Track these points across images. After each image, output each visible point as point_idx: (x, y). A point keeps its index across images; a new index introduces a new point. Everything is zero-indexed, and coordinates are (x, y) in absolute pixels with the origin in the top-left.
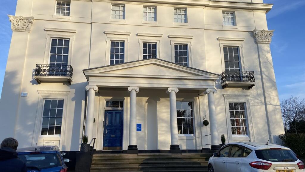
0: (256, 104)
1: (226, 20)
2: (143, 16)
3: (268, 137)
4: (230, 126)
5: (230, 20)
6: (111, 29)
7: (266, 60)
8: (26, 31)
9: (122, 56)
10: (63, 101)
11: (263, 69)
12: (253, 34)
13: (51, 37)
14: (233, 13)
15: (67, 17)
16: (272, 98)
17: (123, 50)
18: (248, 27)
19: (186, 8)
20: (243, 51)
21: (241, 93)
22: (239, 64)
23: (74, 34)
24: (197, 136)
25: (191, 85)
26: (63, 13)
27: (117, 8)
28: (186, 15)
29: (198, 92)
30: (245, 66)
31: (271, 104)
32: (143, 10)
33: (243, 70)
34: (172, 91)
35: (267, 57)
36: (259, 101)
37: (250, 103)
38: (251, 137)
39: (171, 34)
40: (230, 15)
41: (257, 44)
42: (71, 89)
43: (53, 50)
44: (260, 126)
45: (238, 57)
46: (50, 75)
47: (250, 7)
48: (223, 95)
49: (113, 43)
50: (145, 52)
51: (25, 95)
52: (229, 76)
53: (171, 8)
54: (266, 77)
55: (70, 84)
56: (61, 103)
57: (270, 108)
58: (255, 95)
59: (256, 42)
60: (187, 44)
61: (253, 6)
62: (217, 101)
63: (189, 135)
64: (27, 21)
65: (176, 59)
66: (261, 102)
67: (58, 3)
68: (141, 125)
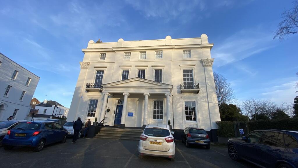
0: (202, 102)
1: (186, 55)
2: (140, 57)
3: (209, 122)
4: (185, 115)
5: (188, 55)
6: (123, 65)
7: (209, 76)
8: (86, 68)
9: (128, 77)
11: (207, 82)
13: (97, 70)
14: (189, 51)
15: (104, 61)
16: (213, 99)
17: (128, 75)
18: (199, 57)
19: (162, 51)
20: (195, 72)
21: (192, 96)
22: (192, 79)
23: (106, 68)
24: (164, 121)
26: (103, 59)
27: (127, 54)
28: (162, 54)
30: (196, 80)
31: (212, 102)
32: (140, 54)
33: (194, 83)
34: (146, 94)
35: (210, 74)
36: (204, 101)
37: (198, 102)
38: (198, 122)
39: (153, 65)
40: (188, 52)
41: (204, 67)
42: (102, 94)
43: (97, 76)
44: (204, 116)
45: (192, 75)
46: (94, 88)
48: (181, 97)
49: (123, 71)
50: (139, 75)
51: (82, 98)
53: (154, 52)
54: (209, 86)
55: (102, 92)
56: (97, 101)
57: (211, 105)
58: (202, 97)
59: (203, 66)
60: (162, 70)
63: (160, 120)
64: (87, 64)
65: (156, 78)
66: (206, 101)
67: (101, 55)
68: (133, 113)
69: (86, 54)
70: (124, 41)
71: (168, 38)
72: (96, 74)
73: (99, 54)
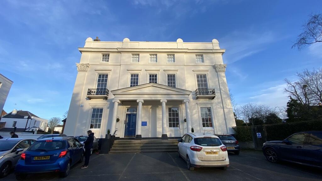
0: (218, 108)
1: (198, 59)
2: (149, 60)
3: (226, 128)
4: (201, 123)
5: (201, 60)
6: (132, 67)
7: (223, 82)
8: (85, 71)
9: (137, 83)
10: (103, 109)
11: (220, 87)
12: (214, 67)
13: (98, 74)
14: (202, 56)
15: (107, 63)
16: (227, 105)
17: (137, 79)
18: (212, 63)
19: (174, 54)
20: (208, 77)
21: (208, 102)
22: (206, 85)
23: (111, 71)
24: (181, 129)
25: (175, 98)
26: (106, 61)
27: (135, 56)
28: (174, 58)
29: (181, 102)
30: (210, 86)
31: (227, 108)
32: (150, 56)
33: (209, 88)
34: (163, 101)
35: (223, 80)
36: (219, 106)
37: (214, 108)
38: (215, 129)
39: (165, 69)
40: (200, 57)
41: (217, 72)
42: (107, 102)
43: (99, 81)
44: (220, 121)
45: (205, 81)
46: (96, 94)
47: (212, 51)
48: (197, 103)
49: (132, 75)
50: (150, 79)
51: (82, 106)
52: (204, 92)
53: (165, 55)
54: (223, 92)
55: (107, 99)
56: (101, 110)
57: (226, 110)
58: (217, 103)
59: (216, 72)
60: (175, 74)
61: (214, 51)
62: (193, 107)
63: (176, 128)
64: (86, 66)
65: (169, 83)
66: (221, 107)
67: (103, 56)
68: (146, 122)
69: (83, 54)
70: (130, 41)
71: (180, 40)
72: (98, 78)
73: (100, 55)
